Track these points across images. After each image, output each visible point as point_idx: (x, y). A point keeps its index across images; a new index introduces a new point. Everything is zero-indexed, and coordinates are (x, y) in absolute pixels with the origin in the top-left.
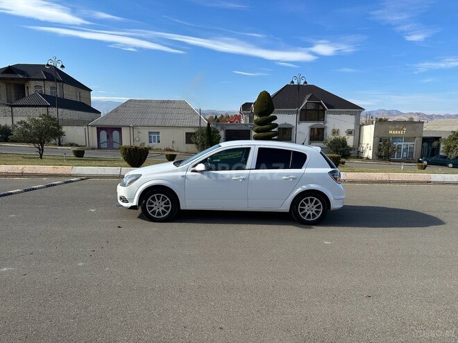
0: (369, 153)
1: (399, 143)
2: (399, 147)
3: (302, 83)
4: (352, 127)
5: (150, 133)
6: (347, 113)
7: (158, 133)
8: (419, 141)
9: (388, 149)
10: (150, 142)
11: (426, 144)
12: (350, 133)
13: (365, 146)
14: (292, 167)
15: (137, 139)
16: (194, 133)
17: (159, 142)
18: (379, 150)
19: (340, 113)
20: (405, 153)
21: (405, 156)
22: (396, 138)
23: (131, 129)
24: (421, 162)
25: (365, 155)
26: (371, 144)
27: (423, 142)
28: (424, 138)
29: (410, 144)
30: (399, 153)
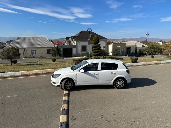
0: (111, 54)
2: (120, 51)
3: (91, 30)
4: (105, 45)
5: (32, 50)
6: (103, 41)
7: (35, 50)
8: (125, 49)
9: (117, 52)
10: (32, 54)
11: (127, 50)
12: (104, 47)
13: (109, 52)
14: (114, 69)
15: (26, 53)
16: (51, 50)
17: (36, 54)
18: (114, 53)
22: (119, 48)
23: (24, 49)
24: (127, 56)
25: (110, 55)
26: (112, 51)
27: (126, 49)
28: (126, 48)
29: (123, 50)
30: (120, 53)
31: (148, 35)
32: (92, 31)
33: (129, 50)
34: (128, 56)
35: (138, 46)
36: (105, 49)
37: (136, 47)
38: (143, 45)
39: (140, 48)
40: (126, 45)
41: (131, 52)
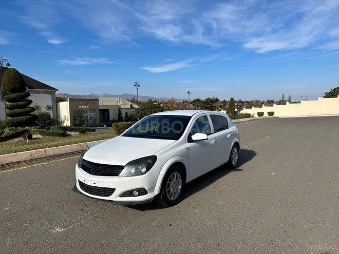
0: (67, 123)
1: (87, 114)
2: (87, 116)
3: (5, 64)
4: (50, 104)
6: (45, 92)
8: (97, 111)
9: (81, 118)
11: (102, 114)
12: (49, 108)
13: (63, 118)
18: (75, 120)
19: (39, 93)
20: (91, 121)
21: (91, 123)
22: (84, 111)
24: (102, 126)
25: (65, 124)
26: (68, 115)
27: (100, 113)
28: (100, 110)
29: (93, 115)
30: (87, 121)
31: (139, 86)
32: (8, 65)
33: (106, 114)
34: (105, 126)
35: (122, 107)
36: (51, 113)
37: (120, 109)
38: (131, 105)
39: (126, 111)
40: (100, 104)
41: (111, 118)
